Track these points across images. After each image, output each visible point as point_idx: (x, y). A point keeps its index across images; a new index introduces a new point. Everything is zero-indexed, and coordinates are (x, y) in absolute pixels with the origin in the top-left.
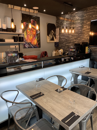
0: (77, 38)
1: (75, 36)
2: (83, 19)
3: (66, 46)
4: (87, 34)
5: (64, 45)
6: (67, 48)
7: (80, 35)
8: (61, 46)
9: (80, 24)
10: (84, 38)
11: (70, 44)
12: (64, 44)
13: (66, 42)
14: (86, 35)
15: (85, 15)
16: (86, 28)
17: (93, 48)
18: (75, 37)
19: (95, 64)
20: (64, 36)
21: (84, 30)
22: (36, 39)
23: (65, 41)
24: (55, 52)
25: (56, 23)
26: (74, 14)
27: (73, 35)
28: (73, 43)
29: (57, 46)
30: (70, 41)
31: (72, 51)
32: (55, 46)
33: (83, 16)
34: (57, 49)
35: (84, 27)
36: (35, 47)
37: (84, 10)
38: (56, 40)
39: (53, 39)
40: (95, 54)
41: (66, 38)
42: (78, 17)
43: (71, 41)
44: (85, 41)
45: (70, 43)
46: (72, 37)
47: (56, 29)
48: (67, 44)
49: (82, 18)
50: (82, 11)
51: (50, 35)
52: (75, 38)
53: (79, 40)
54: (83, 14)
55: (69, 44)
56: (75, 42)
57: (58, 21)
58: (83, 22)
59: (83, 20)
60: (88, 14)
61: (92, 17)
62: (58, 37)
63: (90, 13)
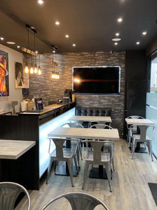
0: (58, 84)
2: (64, 64)
3: (41, 93)
4: (69, 80)
5: (39, 93)
6: (43, 96)
8: (34, 94)
10: (67, 85)
11: (49, 91)
12: (38, 91)
13: (42, 89)
14: (69, 82)
15: (66, 60)
16: (68, 73)
17: (78, 96)
18: (55, 83)
20: (38, 80)
21: (66, 76)
22: (5, 83)
24: (26, 102)
25: (24, 62)
27: (51, 81)
32: (23, 94)
33: (63, 61)
35: (66, 72)
37: (64, 55)
41: (42, 84)
42: (58, 60)
43: (49, 87)
44: (68, 88)
45: (47, 90)
46: (50, 83)
48: (43, 92)
49: (63, 63)
50: (61, 54)
53: (60, 87)
54: (64, 59)
55: (46, 92)
56: (56, 88)
58: (64, 67)
59: (64, 65)
60: (69, 59)
61: (74, 63)
62: (28, 81)
63: (72, 59)
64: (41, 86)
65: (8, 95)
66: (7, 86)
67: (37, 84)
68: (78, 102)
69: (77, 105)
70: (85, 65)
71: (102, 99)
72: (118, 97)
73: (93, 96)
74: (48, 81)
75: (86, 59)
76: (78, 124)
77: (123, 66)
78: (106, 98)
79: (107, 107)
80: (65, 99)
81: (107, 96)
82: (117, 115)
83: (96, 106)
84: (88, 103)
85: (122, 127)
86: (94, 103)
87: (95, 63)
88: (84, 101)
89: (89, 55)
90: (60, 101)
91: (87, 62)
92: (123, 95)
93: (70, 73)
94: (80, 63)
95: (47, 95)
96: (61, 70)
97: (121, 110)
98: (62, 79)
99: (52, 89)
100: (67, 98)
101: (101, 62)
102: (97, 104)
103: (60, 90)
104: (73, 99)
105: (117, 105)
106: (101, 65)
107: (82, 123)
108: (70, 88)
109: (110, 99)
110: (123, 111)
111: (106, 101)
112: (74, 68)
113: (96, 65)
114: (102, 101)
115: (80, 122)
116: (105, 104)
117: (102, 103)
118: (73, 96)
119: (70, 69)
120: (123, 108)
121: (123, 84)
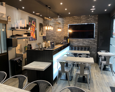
0: (60, 34)
8: (48, 39)
10: (65, 34)
11: (56, 38)
12: (50, 37)
14: (66, 32)
17: (71, 39)
21: (64, 29)
24: (45, 43)
29: (45, 39)
30: (55, 35)
32: (43, 39)
33: (63, 21)
35: (65, 27)
37: (64, 18)
39: (42, 34)
42: (60, 21)
44: (66, 36)
48: (53, 38)
50: (62, 18)
55: (54, 38)
59: (64, 23)
60: (66, 20)
61: (69, 22)
62: (46, 32)
63: (68, 20)
64: (52, 35)
65: (36, 40)
66: (36, 35)
67: (50, 34)
68: (71, 43)
69: (70, 45)
70: (75, 23)
71: (84, 41)
72: (94, 40)
73: (79, 40)
74: (55, 32)
75: (76, 20)
76: (71, 55)
77: (97, 23)
78: (86, 41)
79: (87, 45)
80: (65, 42)
81: (87, 40)
82: (93, 50)
83: (81, 45)
84: (76, 44)
85: (96, 57)
86: (80, 44)
87: (81, 22)
88: (74, 42)
89: (77, 18)
90: (62, 43)
91: (77, 21)
92: (97, 39)
93: (67, 28)
94: (72, 22)
95: (55, 40)
96: (62, 26)
97: (95, 47)
98: (63, 31)
99: (58, 37)
100: (65, 41)
101: (84, 21)
102: (81, 44)
103: (61, 37)
104: (68, 41)
105: (93, 44)
106: (84, 23)
107: (73, 54)
108: (67, 36)
109: (89, 41)
110: (96, 48)
111: (87, 42)
112: (69, 25)
113: (81, 23)
114: (85, 42)
115: (72, 53)
116: (86, 44)
117: (84, 43)
118: (68, 40)
119: (67, 25)
120: (96, 46)
121: (96, 33)
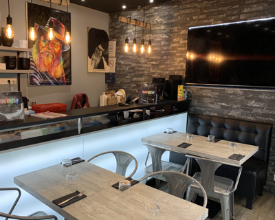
0: (159, 65)
1: (152, 60)
2: (172, 23)
3: (132, 82)
4: (179, 57)
5: (129, 81)
6: (134, 87)
7: (165, 58)
8: (122, 83)
9: (165, 34)
10: (174, 67)
11: (143, 79)
12: (127, 77)
13: (133, 74)
15: (176, 14)
16: (179, 42)
17: (194, 88)
18: (154, 63)
19: (199, 124)
20: (129, 59)
22: (62, 63)
23: (131, 71)
24: (106, 96)
25: (110, 28)
26: (152, 10)
27: (148, 58)
28: (149, 76)
29: (112, 82)
30: (142, 71)
31: (146, 95)
32: (106, 82)
33: (170, 17)
34: (111, 90)
35: (175, 40)
36: (57, 84)
37: (173, 4)
38: (109, 69)
39: (100, 66)
40: (198, 102)
41: (133, 65)
42: (161, 17)
43: (144, 71)
44: (176, 73)
45: (141, 76)
46: (146, 63)
47: (110, 43)
48: (135, 79)
49: (170, 21)
50: (168, 4)
51: (94, 57)
52: (153, 65)
53: (162, 69)
54: (172, 13)
55: (139, 79)
56: (154, 73)
57: (113, 24)
58: (171, 30)
59: (171, 25)
60: (181, 12)
61: (192, 19)
63: (187, 11)
64: (133, 68)
65: (70, 84)
66: (68, 69)
67: (126, 65)
71: (251, 99)
74: (142, 60)
84: (216, 106)
87: (239, 14)
93: (182, 42)
94: (204, 16)
100: (150, 93)
102: (237, 109)
111: (262, 105)
112: (189, 31)
113: (242, 17)
114: (253, 103)
116: (259, 111)
117: (251, 108)
118: (180, 90)
